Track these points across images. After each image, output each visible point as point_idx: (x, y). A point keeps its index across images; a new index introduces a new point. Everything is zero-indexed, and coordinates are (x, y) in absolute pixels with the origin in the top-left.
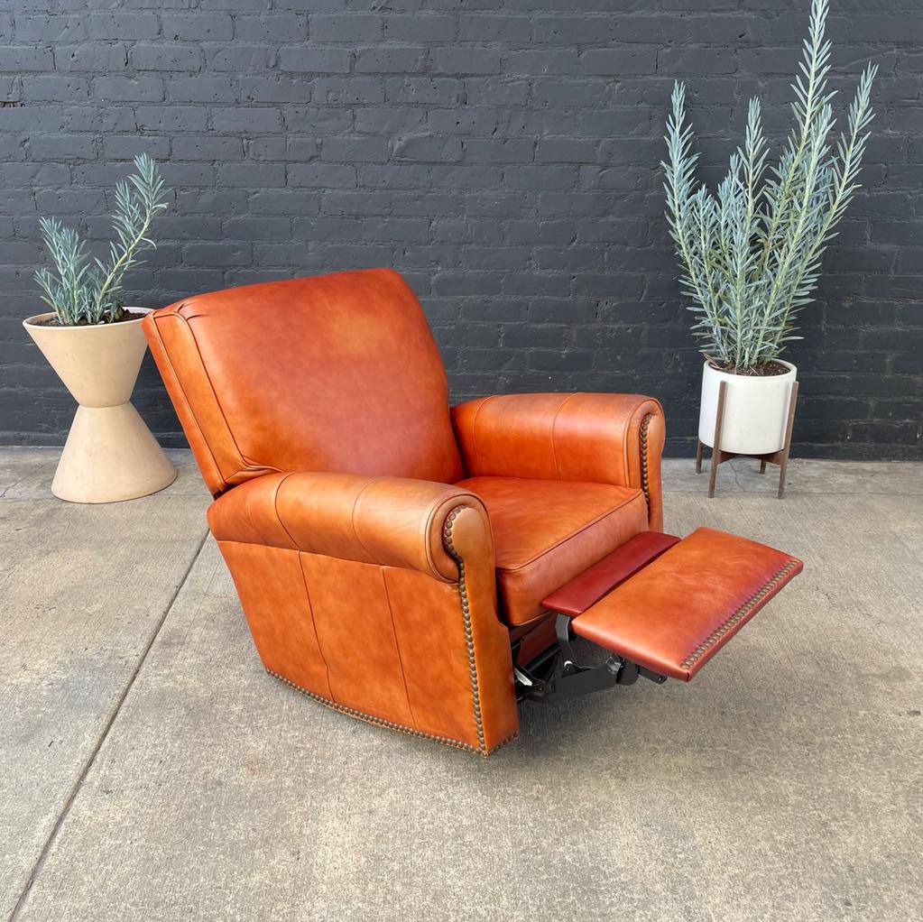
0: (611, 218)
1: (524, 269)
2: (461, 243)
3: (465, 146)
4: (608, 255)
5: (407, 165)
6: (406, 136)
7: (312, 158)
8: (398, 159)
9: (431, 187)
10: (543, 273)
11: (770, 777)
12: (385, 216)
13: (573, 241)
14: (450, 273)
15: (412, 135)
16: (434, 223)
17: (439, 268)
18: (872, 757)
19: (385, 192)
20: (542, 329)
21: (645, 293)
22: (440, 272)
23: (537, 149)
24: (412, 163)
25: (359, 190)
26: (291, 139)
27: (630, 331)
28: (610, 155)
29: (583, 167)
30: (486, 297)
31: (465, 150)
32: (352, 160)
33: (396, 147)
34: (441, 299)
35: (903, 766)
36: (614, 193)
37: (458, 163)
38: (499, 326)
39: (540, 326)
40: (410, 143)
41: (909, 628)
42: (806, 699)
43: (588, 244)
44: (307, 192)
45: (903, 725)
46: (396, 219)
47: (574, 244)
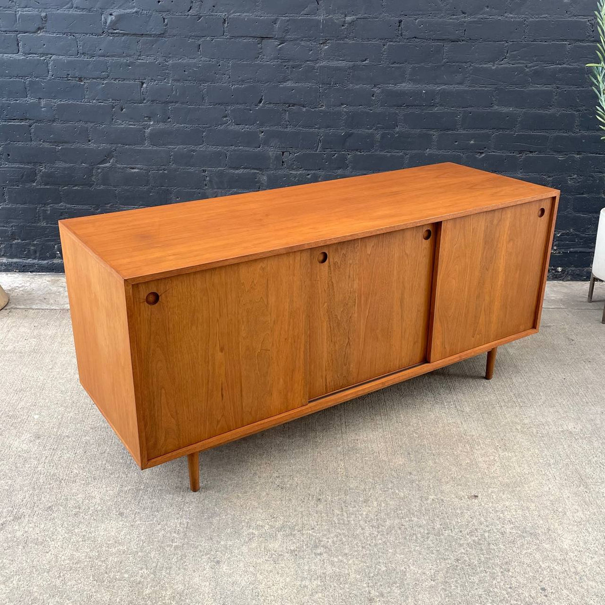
0: (289, 84)
1: (221, 125)
2: (167, 103)
3: (166, 20)
4: (289, 113)
5: (118, 36)
6: (116, 12)
7: (39, 29)
8: (110, 31)
9: (140, 56)
10: (237, 127)
11: (340, 557)
12: (104, 79)
13: (260, 102)
14: (161, 126)
15: (122, 11)
16: (145, 85)
17: (152, 123)
18: (428, 538)
19: (102, 59)
20: (238, 174)
21: (320, 146)
22: (152, 126)
23: (226, 25)
24: (124, 34)
25: (80, 57)
26: (20, 12)
27: (309, 176)
28: (287, 31)
29: (265, 41)
30: (193, 147)
31: (167, 25)
32: (72, 31)
33: (109, 21)
34: (155, 148)
35: (450, 546)
36: (291, 63)
37: (161, 35)
38: (204, 171)
39: (237, 172)
40: (120, 18)
41: (490, 421)
42: (390, 485)
43: (272, 105)
44: (36, 57)
45: (461, 508)
46: (112, 81)
47: (261, 104)
